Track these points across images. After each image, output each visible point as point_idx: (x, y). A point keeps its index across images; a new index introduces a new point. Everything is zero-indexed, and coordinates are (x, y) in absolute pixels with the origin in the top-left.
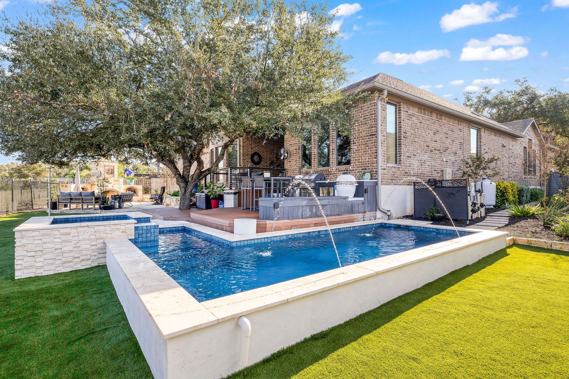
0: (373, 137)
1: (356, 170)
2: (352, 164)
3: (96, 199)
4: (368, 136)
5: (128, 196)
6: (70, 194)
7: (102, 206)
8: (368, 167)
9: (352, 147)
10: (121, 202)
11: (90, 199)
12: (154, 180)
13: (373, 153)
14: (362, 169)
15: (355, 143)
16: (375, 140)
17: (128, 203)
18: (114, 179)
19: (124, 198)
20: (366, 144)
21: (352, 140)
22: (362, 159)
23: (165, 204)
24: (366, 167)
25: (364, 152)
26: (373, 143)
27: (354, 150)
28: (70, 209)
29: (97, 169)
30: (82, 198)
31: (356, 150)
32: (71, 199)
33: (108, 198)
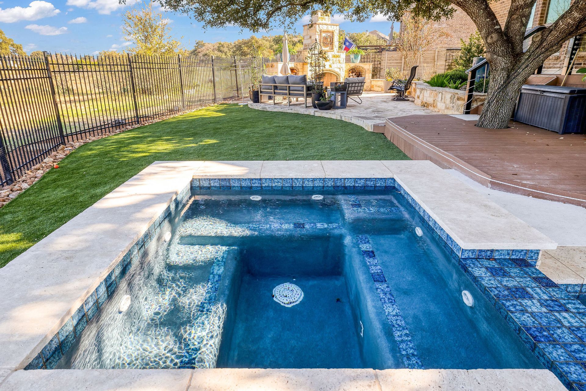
3: (309, 88)
5: (357, 85)
6: (273, 80)
7: (316, 102)
10: (346, 95)
11: (300, 89)
12: (386, 55)
17: (355, 97)
18: (333, 53)
19: (350, 89)
23: (418, 102)
28: (275, 104)
29: (310, 37)
30: (289, 87)
32: (276, 88)
33: (326, 88)
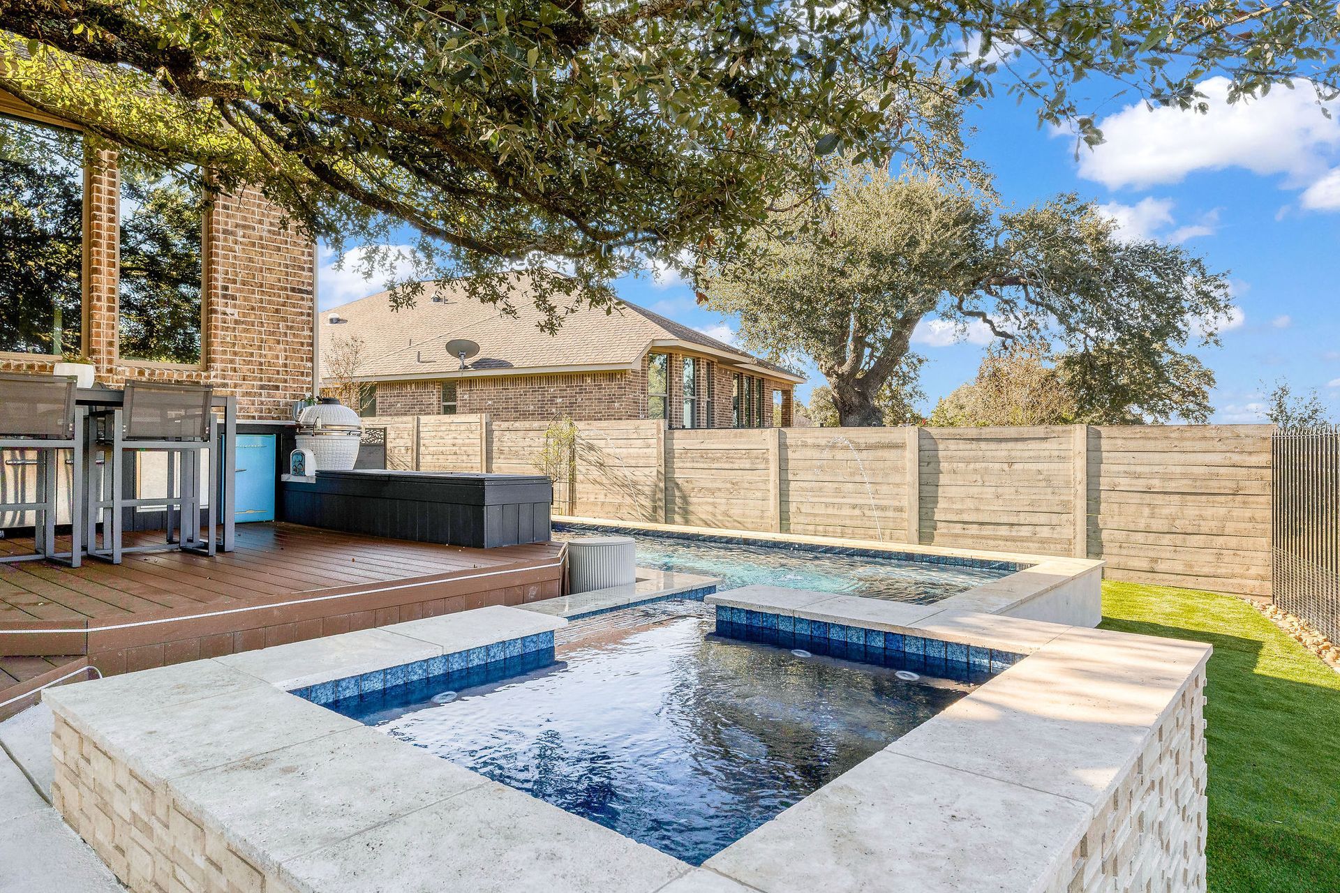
0: (303, 299)
1: (235, 386)
2: (218, 365)
4: (286, 289)
8: (286, 381)
9: (220, 308)
13: (302, 344)
14: (262, 387)
15: (234, 298)
16: (310, 308)
20: (277, 311)
21: (220, 284)
22: (261, 356)
24: (277, 380)
25: (273, 333)
26: (302, 314)
27: (229, 318)
31: (236, 322)
